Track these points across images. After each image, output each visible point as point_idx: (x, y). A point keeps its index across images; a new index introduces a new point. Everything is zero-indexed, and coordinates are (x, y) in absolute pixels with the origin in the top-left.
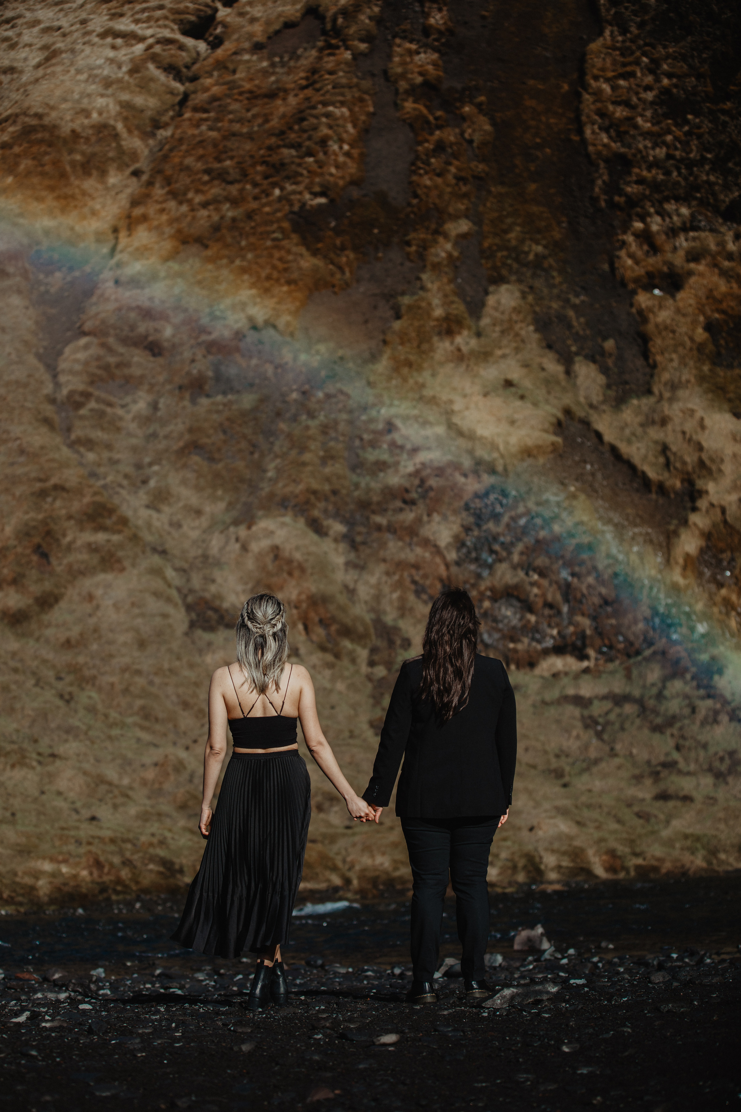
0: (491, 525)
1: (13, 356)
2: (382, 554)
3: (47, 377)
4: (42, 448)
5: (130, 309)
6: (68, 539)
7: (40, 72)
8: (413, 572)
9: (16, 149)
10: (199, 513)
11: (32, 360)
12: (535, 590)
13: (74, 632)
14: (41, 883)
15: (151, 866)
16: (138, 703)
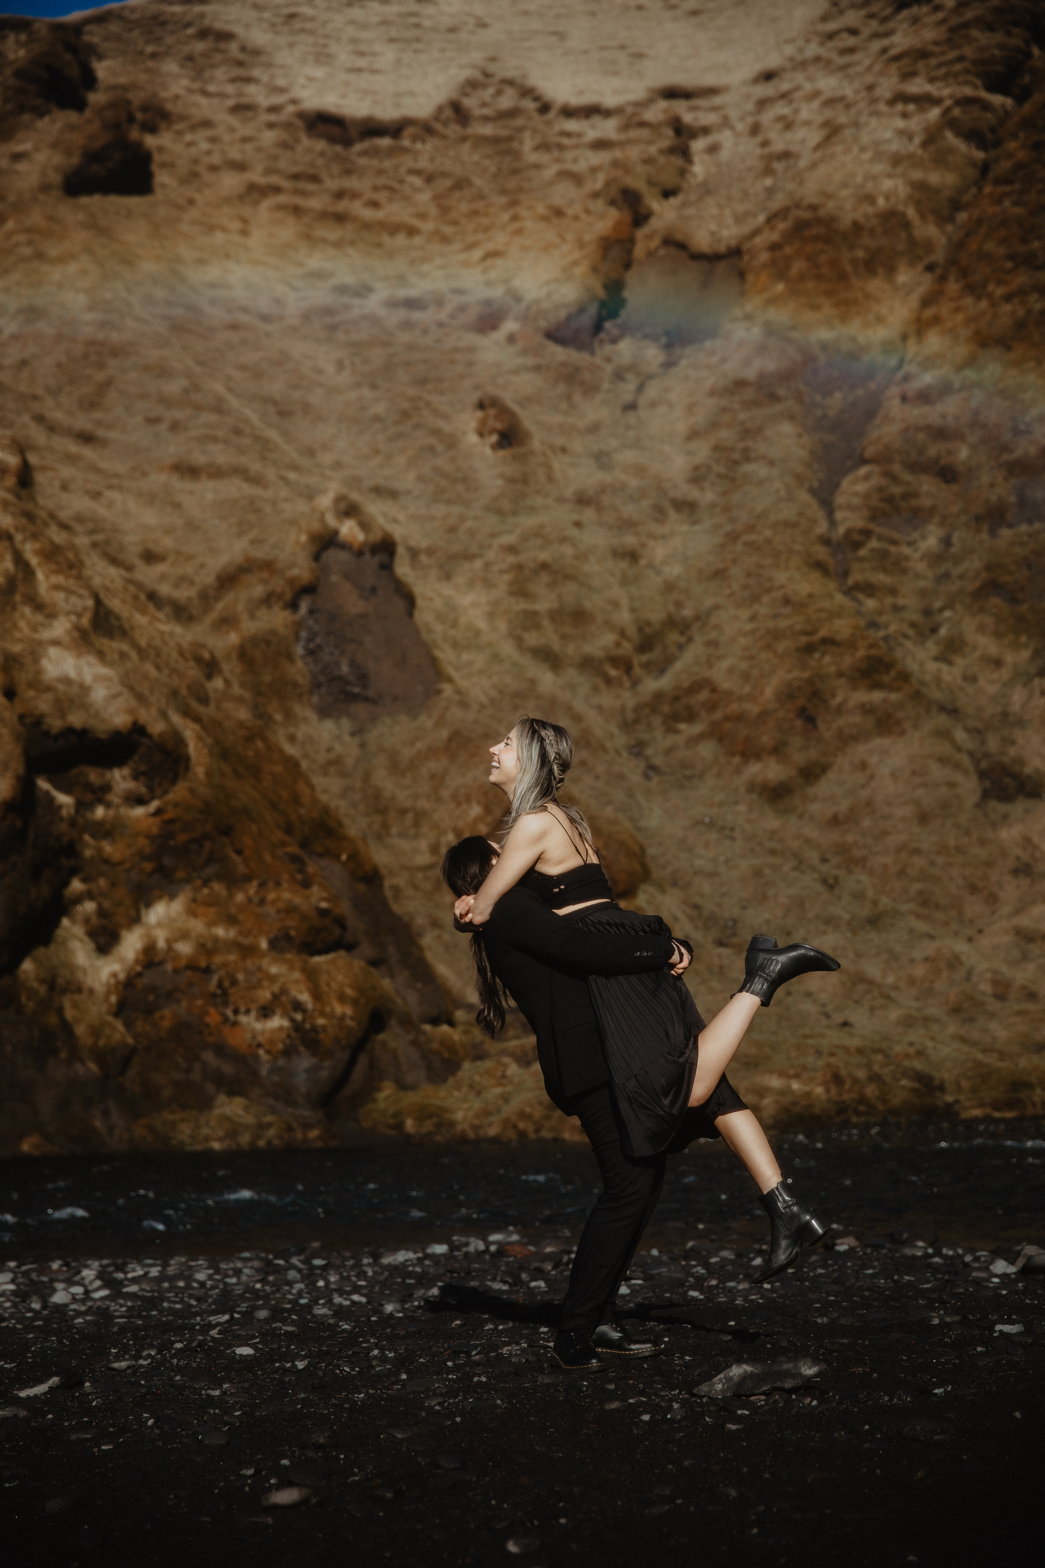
1: (783, 493)
3: (821, 515)
4: (810, 596)
5: (918, 429)
6: (838, 699)
7: (819, 154)
9: (788, 250)
10: (998, 663)
11: (804, 496)
13: (843, 807)
14: (766, 1102)
15: (904, 1082)
16: (916, 887)
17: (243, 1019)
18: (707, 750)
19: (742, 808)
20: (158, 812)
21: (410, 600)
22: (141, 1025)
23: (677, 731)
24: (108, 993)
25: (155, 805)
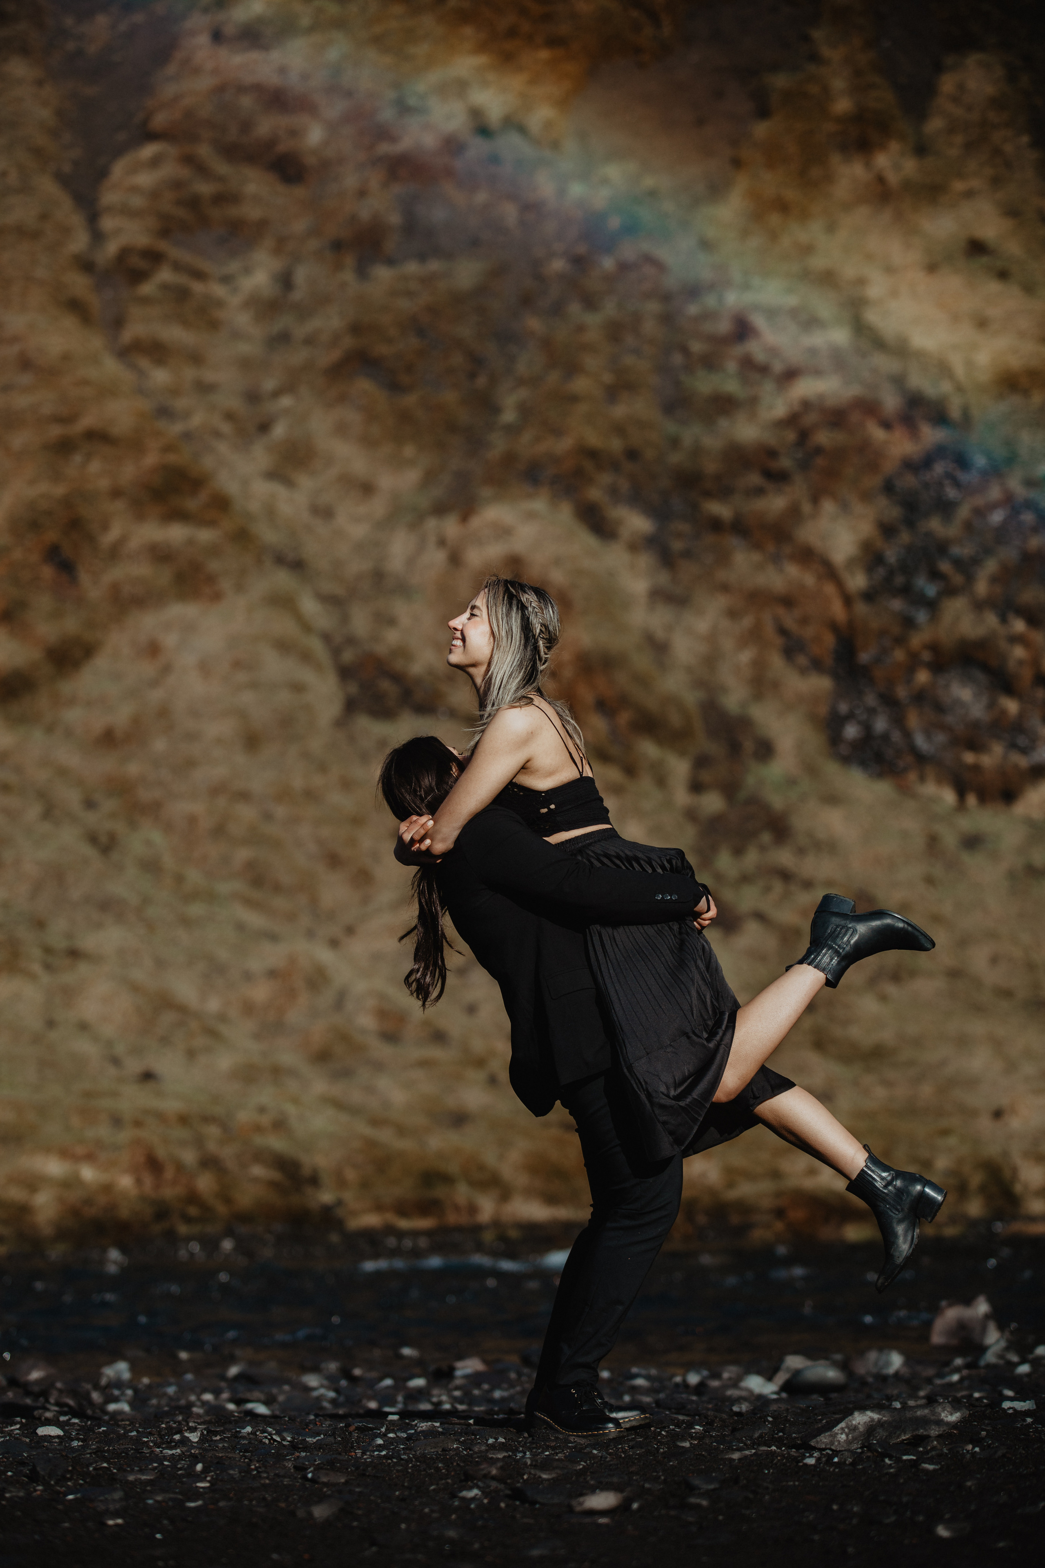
0: (935, 525)
2: (722, 575)
3: (76, 220)
4: (66, 357)
5: (242, 89)
6: (113, 534)
8: (781, 611)
11: (47, 185)
12: (1019, 652)
13: (122, 716)
16: (243, 854)
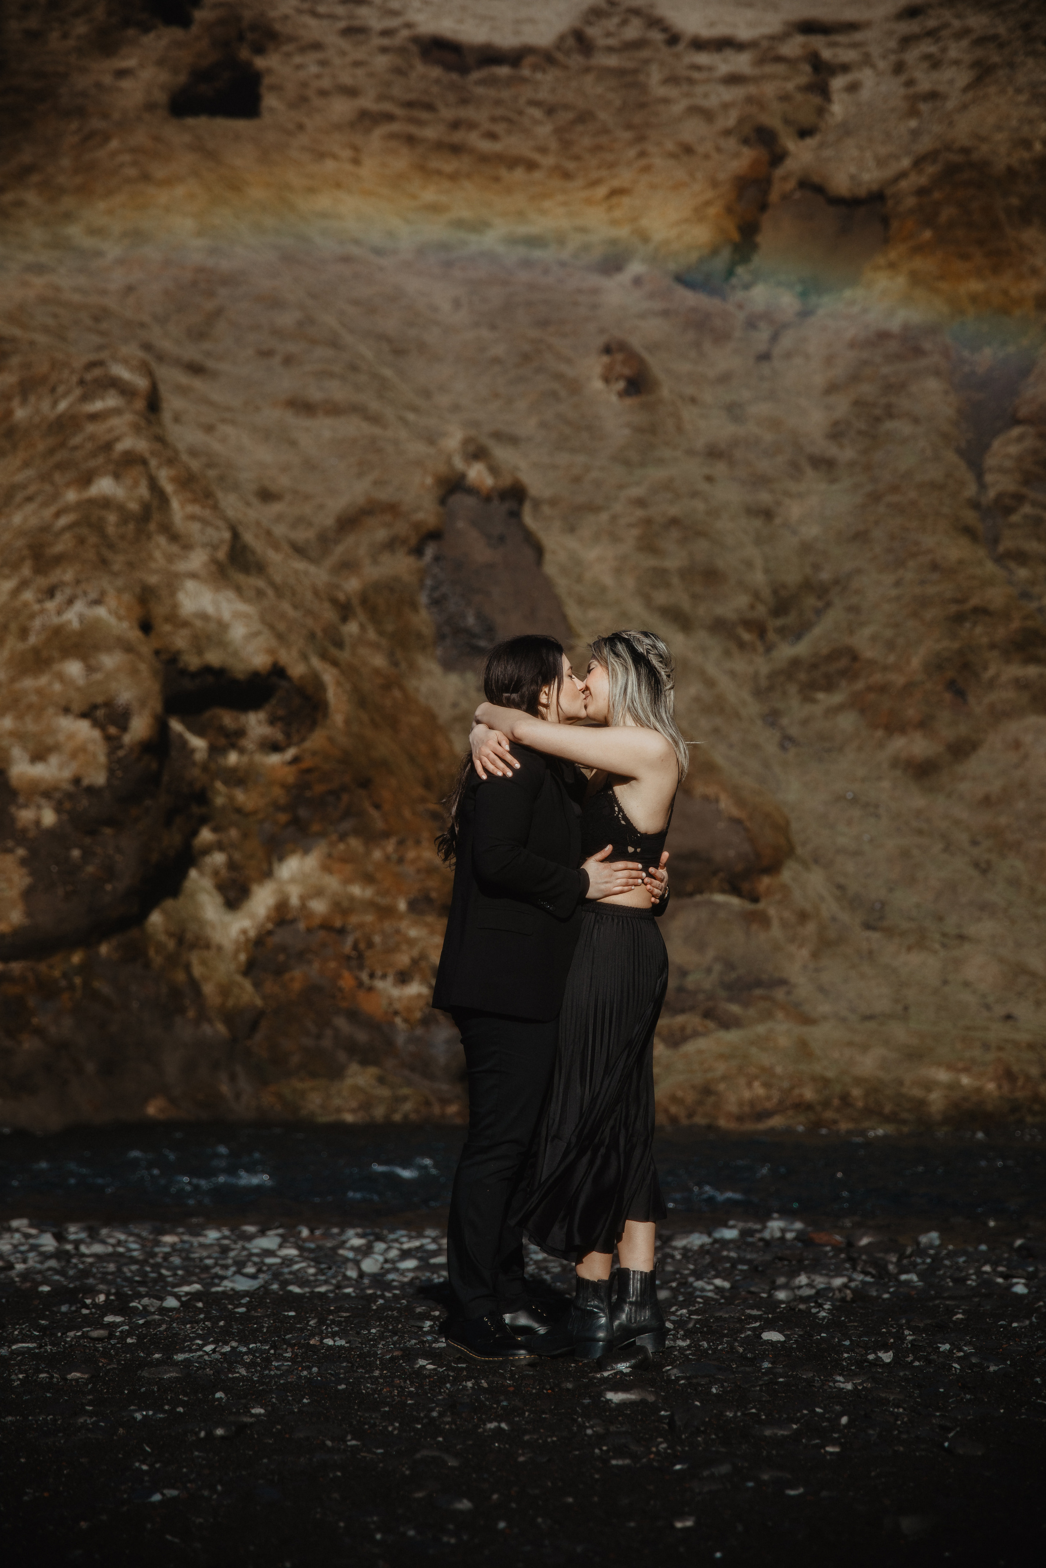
1: (929, 453)
3: (969, 477)
4: (961, 562)
7: (970, 95)
9: (937, 195)
11: (951, 456)
13: (996, 786)
17: (379, 984)
18: (847, 722)
19: (886, 784)
20: (295, 760)
21: (539, 551)
22: (270, 987)
23: (814, 701)
24: (237, 952)
25: (291, 753)
